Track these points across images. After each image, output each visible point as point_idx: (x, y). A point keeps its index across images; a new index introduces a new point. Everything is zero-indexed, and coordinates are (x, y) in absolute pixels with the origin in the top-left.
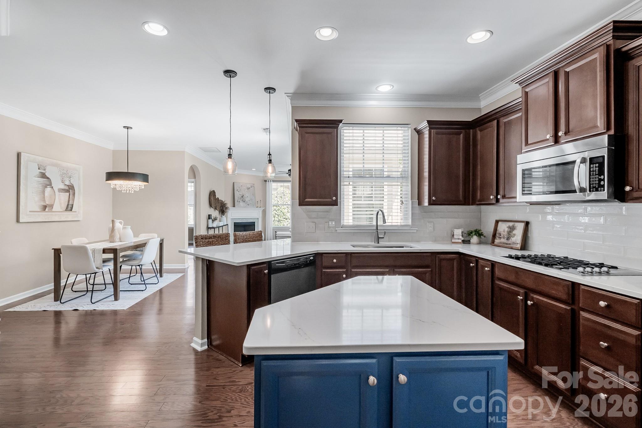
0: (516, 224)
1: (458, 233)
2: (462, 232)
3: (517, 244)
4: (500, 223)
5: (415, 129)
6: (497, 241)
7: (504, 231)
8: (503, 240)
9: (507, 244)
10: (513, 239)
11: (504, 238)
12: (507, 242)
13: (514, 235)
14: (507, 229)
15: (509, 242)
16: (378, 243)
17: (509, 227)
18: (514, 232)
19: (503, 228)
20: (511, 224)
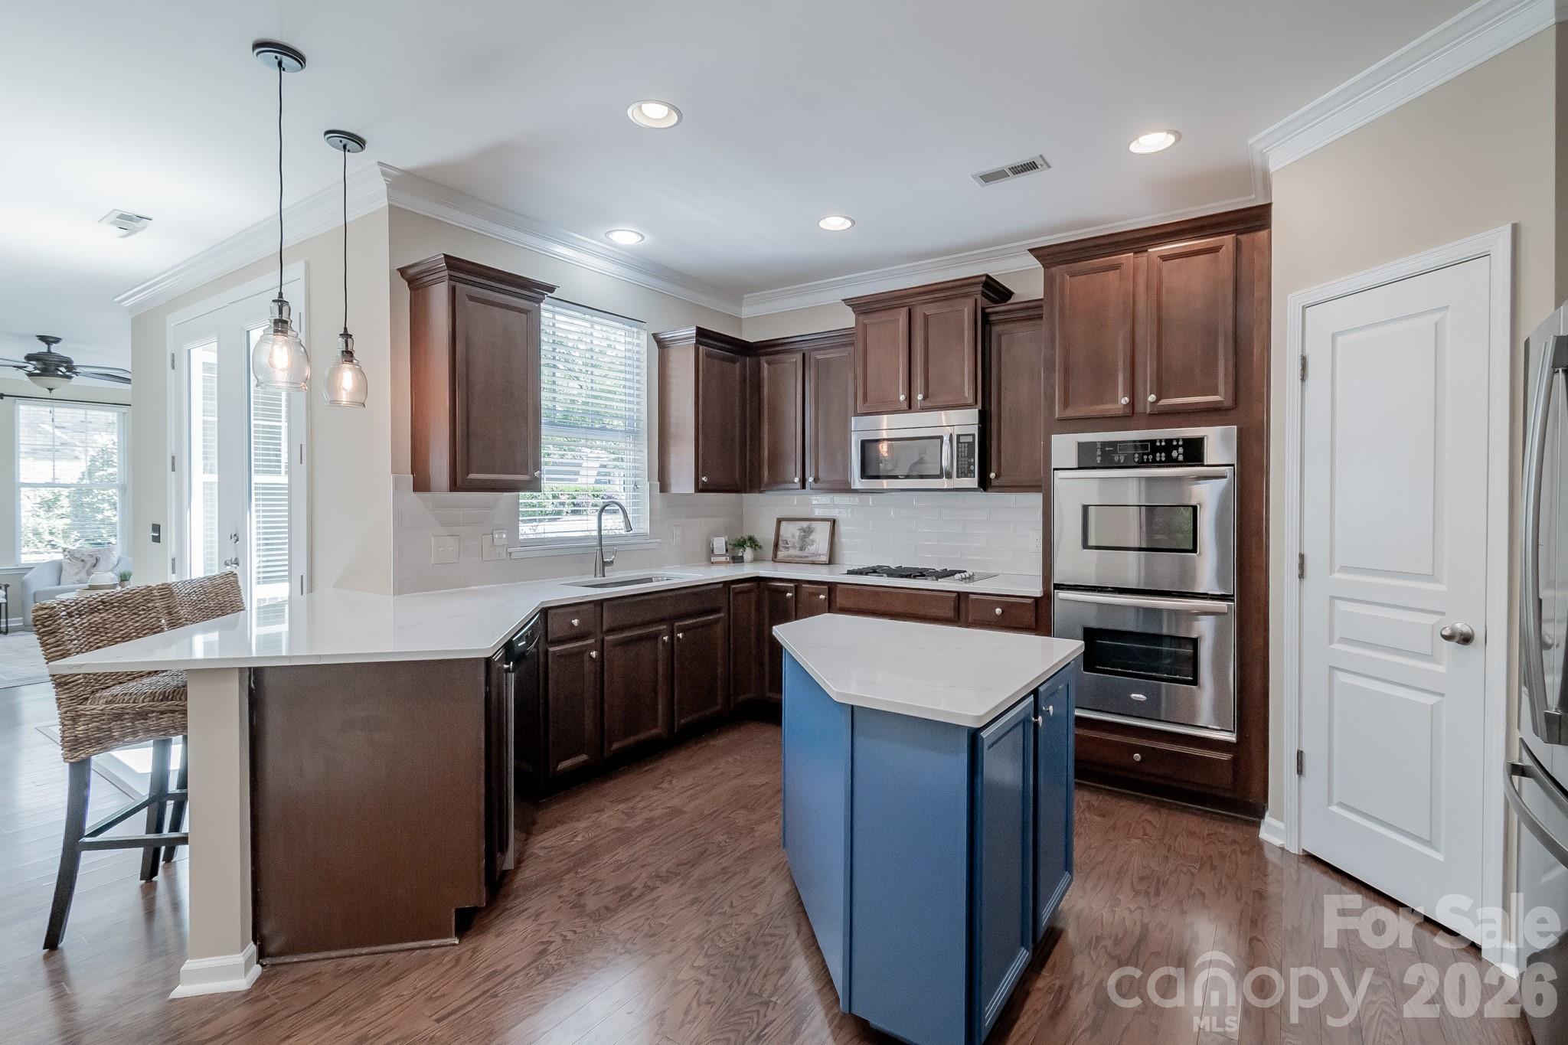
0: (814, 524)
1: (719, 544)
2: (726, 543)
3: (820, 555)
4: (784, 524)
5: (654, 335)
6: (781, 554)
7: (793, 536)
8: (792, 552)
9: (801, 557)
10: (811, 549)
11: (794, 547)
12: (801, 555)
13: (813, 541)
14: (797, 533)
15: (805, 553)
16: (604, 576)
17: (802, 530)
18: (811, 537)
19: (790, 531)
20: (805, 524)
